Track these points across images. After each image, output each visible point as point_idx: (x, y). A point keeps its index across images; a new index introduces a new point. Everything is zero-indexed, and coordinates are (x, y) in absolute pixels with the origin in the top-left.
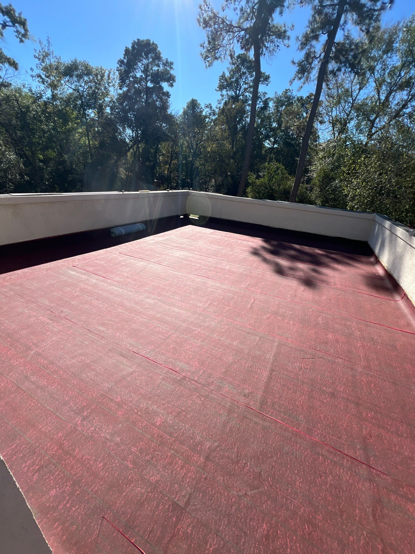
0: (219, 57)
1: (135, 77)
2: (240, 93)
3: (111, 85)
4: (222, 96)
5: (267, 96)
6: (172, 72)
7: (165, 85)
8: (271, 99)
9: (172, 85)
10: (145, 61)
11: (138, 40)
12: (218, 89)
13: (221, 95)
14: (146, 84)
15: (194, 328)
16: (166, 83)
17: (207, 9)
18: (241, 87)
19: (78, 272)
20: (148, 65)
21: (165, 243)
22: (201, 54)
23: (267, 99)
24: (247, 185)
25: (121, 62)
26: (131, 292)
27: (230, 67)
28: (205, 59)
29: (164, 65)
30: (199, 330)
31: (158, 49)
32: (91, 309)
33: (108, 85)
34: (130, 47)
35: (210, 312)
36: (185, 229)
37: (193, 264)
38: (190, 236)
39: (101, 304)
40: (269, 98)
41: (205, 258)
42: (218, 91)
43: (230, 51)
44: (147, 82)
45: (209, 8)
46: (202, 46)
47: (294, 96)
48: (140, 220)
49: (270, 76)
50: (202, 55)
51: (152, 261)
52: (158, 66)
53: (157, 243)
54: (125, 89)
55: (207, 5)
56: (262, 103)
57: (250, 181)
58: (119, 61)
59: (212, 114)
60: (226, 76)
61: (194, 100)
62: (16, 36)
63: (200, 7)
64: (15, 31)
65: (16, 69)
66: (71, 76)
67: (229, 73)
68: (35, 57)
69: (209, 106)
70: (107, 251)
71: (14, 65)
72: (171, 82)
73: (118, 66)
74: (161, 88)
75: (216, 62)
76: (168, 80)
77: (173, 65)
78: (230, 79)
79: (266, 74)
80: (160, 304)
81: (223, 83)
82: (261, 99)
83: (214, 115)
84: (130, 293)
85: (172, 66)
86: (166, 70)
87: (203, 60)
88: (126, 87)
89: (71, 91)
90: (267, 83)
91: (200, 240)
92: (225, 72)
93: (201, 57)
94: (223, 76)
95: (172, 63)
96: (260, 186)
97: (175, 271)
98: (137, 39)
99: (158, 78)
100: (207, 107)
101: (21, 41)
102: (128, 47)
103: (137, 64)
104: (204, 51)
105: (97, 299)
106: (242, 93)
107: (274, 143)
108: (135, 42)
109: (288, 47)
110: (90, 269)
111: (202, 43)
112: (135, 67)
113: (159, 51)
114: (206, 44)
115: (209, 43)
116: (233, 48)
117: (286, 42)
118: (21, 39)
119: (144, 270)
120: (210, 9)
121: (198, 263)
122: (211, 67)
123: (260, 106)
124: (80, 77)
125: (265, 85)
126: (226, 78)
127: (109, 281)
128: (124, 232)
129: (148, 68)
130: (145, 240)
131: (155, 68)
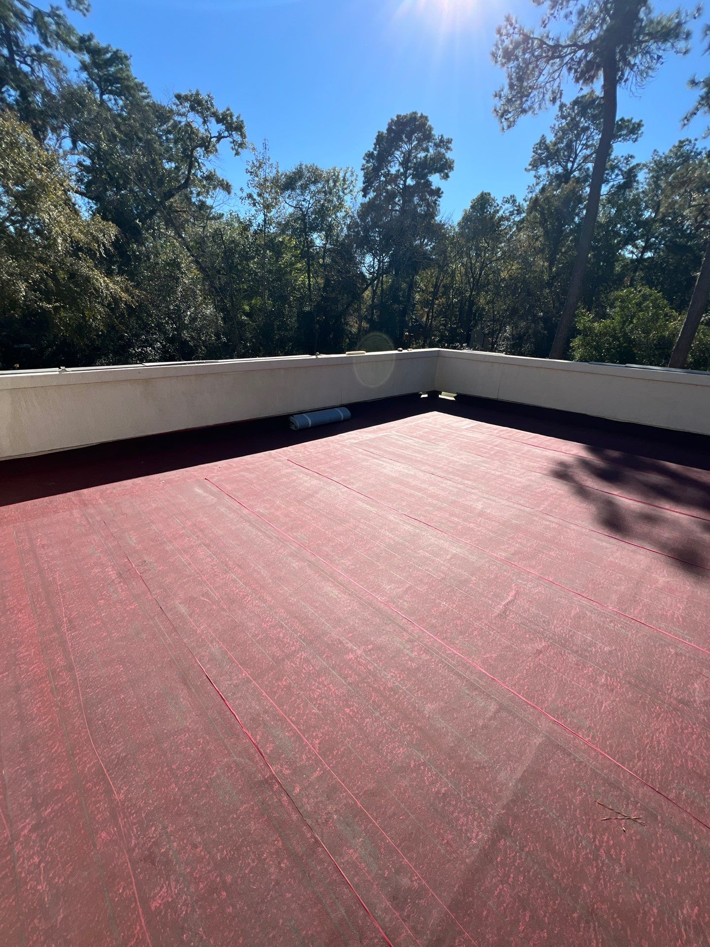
0: (530, 108)
1: (387, 175)
2: (575, 165)
3: (346, 191)
4: (538, 177)
5: (634, 162)
6: (449, 155)
7: (435, 180)
8: (645, 165)
9: (446, 176)
10: (406, 147)
11: (398, 116)
12: (530, 167)
13: (535, 176)
14: (405, 181)
15: (350, 645)
16: (437, 174)
17: (511, 31)
18: (576, 155)
19: (206, 491)
20: (410, 152)
21: (374, 444)
22: (495, 110)
23: (634, 168)
24: (574, 332)
25: (370, 156)
26: (270, 537)
27: (557, 124)
28: (502, 116)
29: (437, 145)
30: (359, 652)
31: (429, 123)
32: (189, 564)
33: (343, 192)
34: (384, 130)
35: (402, 609)
36: (422, 418)
37: (408, 491)
38: (425, 433)
39: (210, 556)
40: (638, 165)
41: (439, 479)
42: (529, 170)
43: (553, 92)
44: (406, 178)
45: (514, 28)
46: (498, 95)
47: (699, 151)
48: (345, 402)
49: (642, 123)
50: (497, 112)
51: (335, 478)
52: (427, 150)
53: (360, 444)
54: (372, 195)
55: (511, 25)
56: (621, 177)
57: (580, 326)
58: (366, 155)
59: (516, 212)
60: (548, 142)
61: (486, 194)
62: (233, 149)
63: (499, 32)
64: (231, 142)
65: (229, 193)
66: (293, 189)
67: (554, 135)
68: (247, 171)
69: (512, 200)
70: (270, 455)
71: (227, 188)
72: (446, 171)
73: (364, 162)
74: (428, 184)
75: (523, 118)
76: (440, 170)
77: (451, 143)
78: (555, 144)
79: (633, 121)
80: (309, 571)
81: (540, 155)
82: (620, 170)
83: (519, 212)
84: (268, 541)
85: (449, 145)
86: (439, 153)
87: (498, 118)
88: (374, 191)
89: (291, 210)
90: (635, 136)
91: (443, 441)
92: (545, 135)
93: (495, 114)
94: (542, 143)
95: (449, 141)
96: (602, 334)
97: (367, 504)
98: (396, 115)
99: (423, 169)
100: (507, 202)
101: (237, 154)
102: (381, 130)
103: (393, 154)
104: (499, 104)
105: (208, 546)
106: (579, 165)
107: (645, 249)
108: (392, 120)
109: (686, 53)
110: (228, 487)
111: (498, 89)
112: (389, 158)
113: (430, 126)
114: (506, 91)
115: (511, 86)
116: (559, 86)
117: (681, 45)
118: (237, 150)
119: (312, 496)
120: (516, 30)
121: (420, 490)
122: (511, 129)
123: (615, 183)
124: (304, 188)
125: (631, 142)
126: (546, 145)
127: (245, 511)
128: (310, 423)
129: (410, 155)
130: (341, 438)
131: (422, 155)
